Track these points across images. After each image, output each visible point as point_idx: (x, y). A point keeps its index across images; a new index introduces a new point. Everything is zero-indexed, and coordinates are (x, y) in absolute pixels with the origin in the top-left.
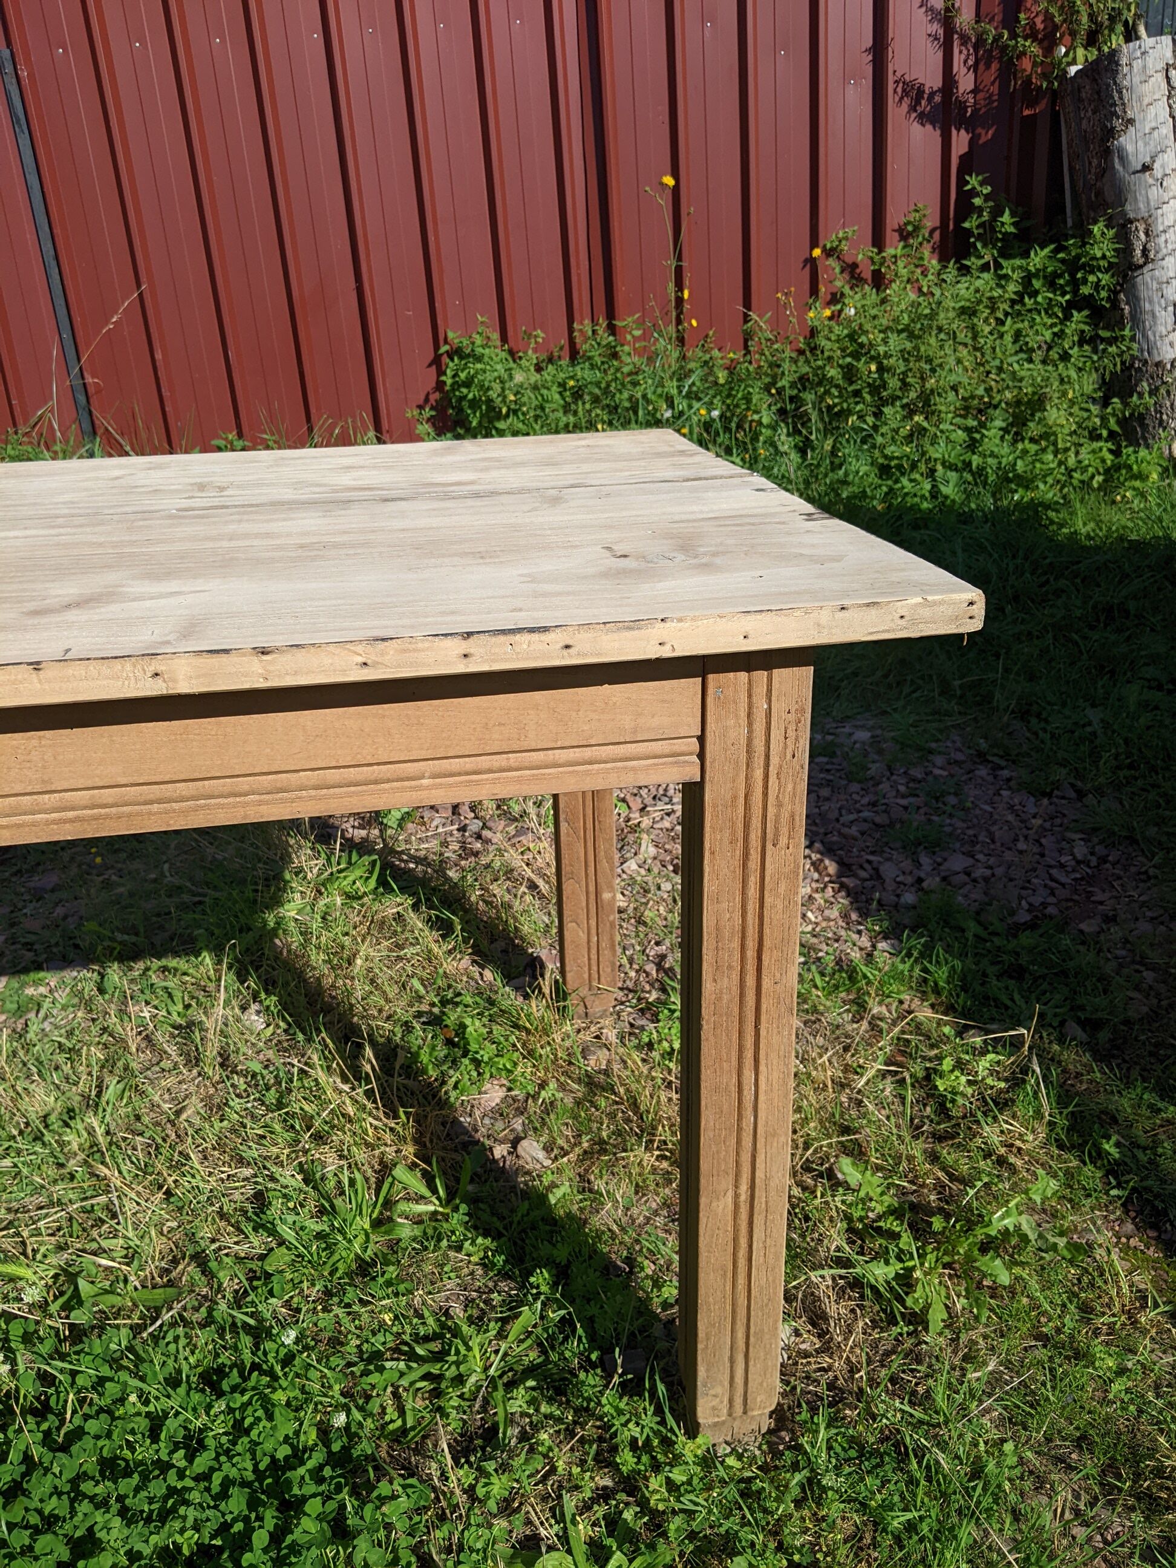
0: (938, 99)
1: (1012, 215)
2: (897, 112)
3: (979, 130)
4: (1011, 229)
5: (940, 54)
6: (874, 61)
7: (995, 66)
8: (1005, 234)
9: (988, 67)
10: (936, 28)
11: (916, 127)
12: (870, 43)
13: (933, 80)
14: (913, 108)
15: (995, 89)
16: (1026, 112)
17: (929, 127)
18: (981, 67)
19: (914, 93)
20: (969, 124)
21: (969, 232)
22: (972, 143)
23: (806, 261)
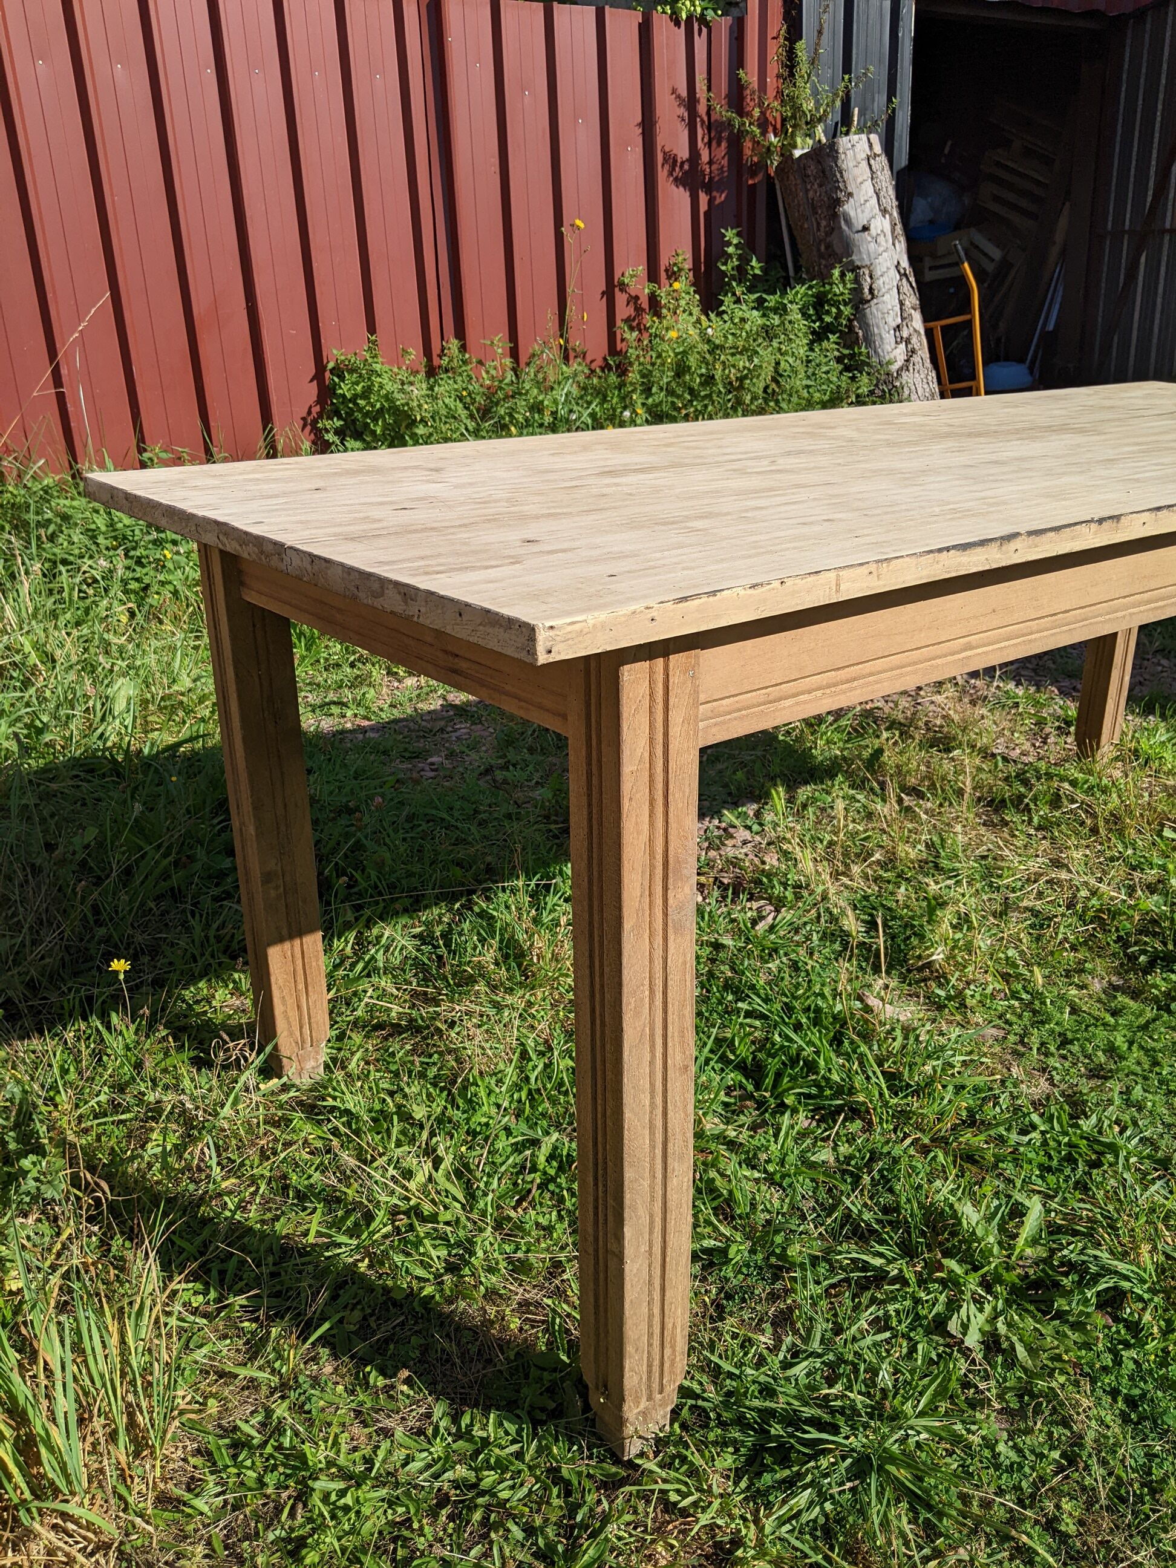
0: (686, 167)
1: (759, 261)
2: (662, 174)
3: (714, 194)
4: (757, 272)
5: (686, 132)
6: (643, 133)
7: (724, 144)
8: (754, 276)
9: (719, 145)
10: (683, 112)
11: (674, 187)
12: (640, 119)
13: (683, 153)
14: (671, 174)
15: (725, 162)
16: (750, 182)
17: (681, 189)
18: (714, 144)
19: (671, 160)
20: (709, 188)
21: (724, 274)
22: (710, 202)
23: (603, 293)
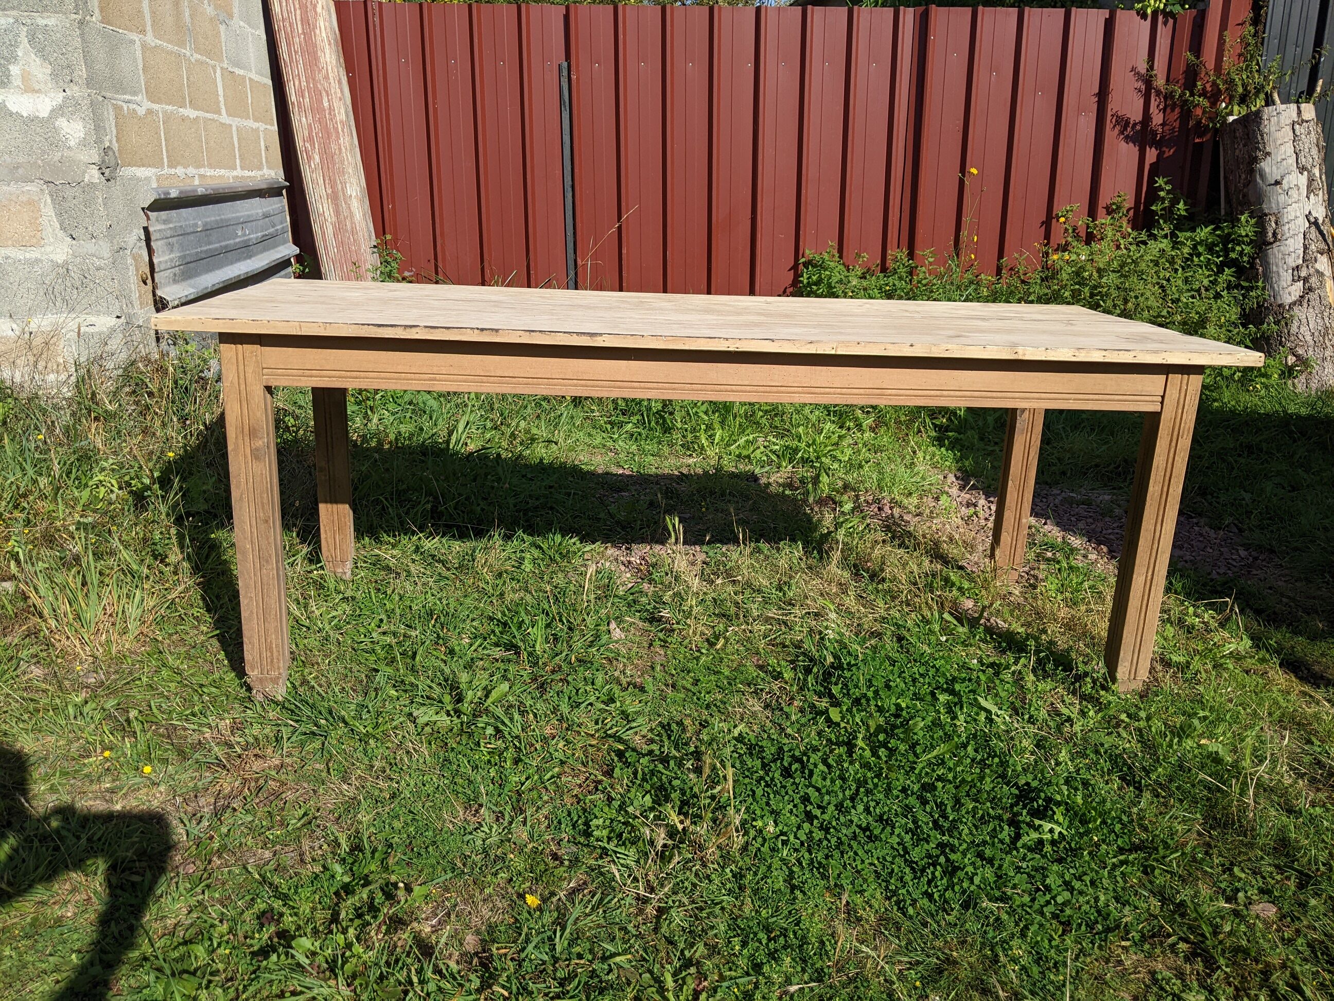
0: (1138, 128)
1: (1185, 204)
2: (1111, 134)
3: (1164, 149)
4: (1184, 213)
5: (1142, 101)
6: (1099, 102)
7: (1177, 110)
8: (1180, 216)
9: (1173, 110)
10: (1141, 85)
11: (1123, 144)
12: (1097, 91)
13: (1136, 115)
14: (1122, 133)
15: (1177, 124)
16: (1197, 141)
17: (1131, 145)
18: (1168, 110)
19: (1123, 123)
20: (1158, 144)
21: (1154, 213)
22: (1158, 155)
23: (1043, 223)
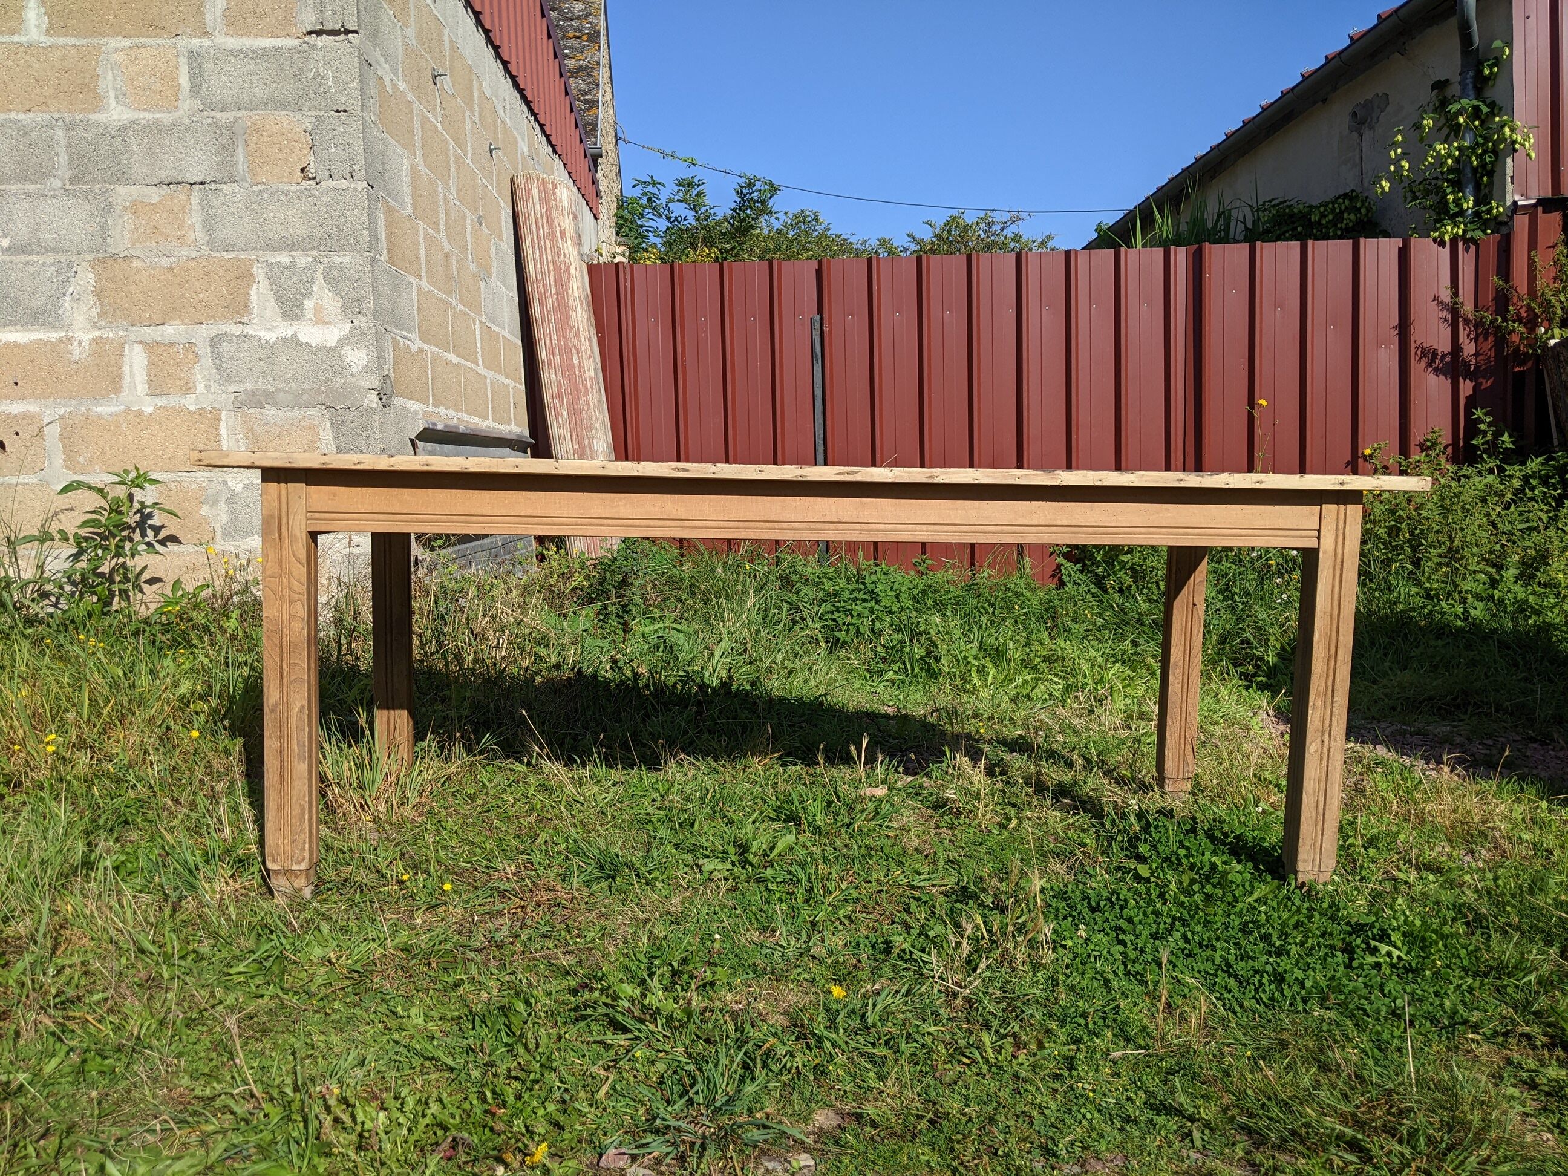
0: (1448, 359)
1: (1510, 436)
2: (1417, 367)
3: (1481, 380)
4: (1510, 446)
5: (1449, 330)
6: (1400, 334)
7: (1491, 339)
8: (1507, 449)
9: (1486, 339)
10: (1446, 314)
11: (1432, 376)
12: (1396, 323)
13: (1444, 347)
14: (1429, 365)
15: (1492, 353)
16: (1517, 369)
17: (1442, 377)
18: (1481, 339)
19: (1430, 355)
20: (1473, 376)
21: (1476, 447)
22: (1474, 388)
23: (1348, 463)
